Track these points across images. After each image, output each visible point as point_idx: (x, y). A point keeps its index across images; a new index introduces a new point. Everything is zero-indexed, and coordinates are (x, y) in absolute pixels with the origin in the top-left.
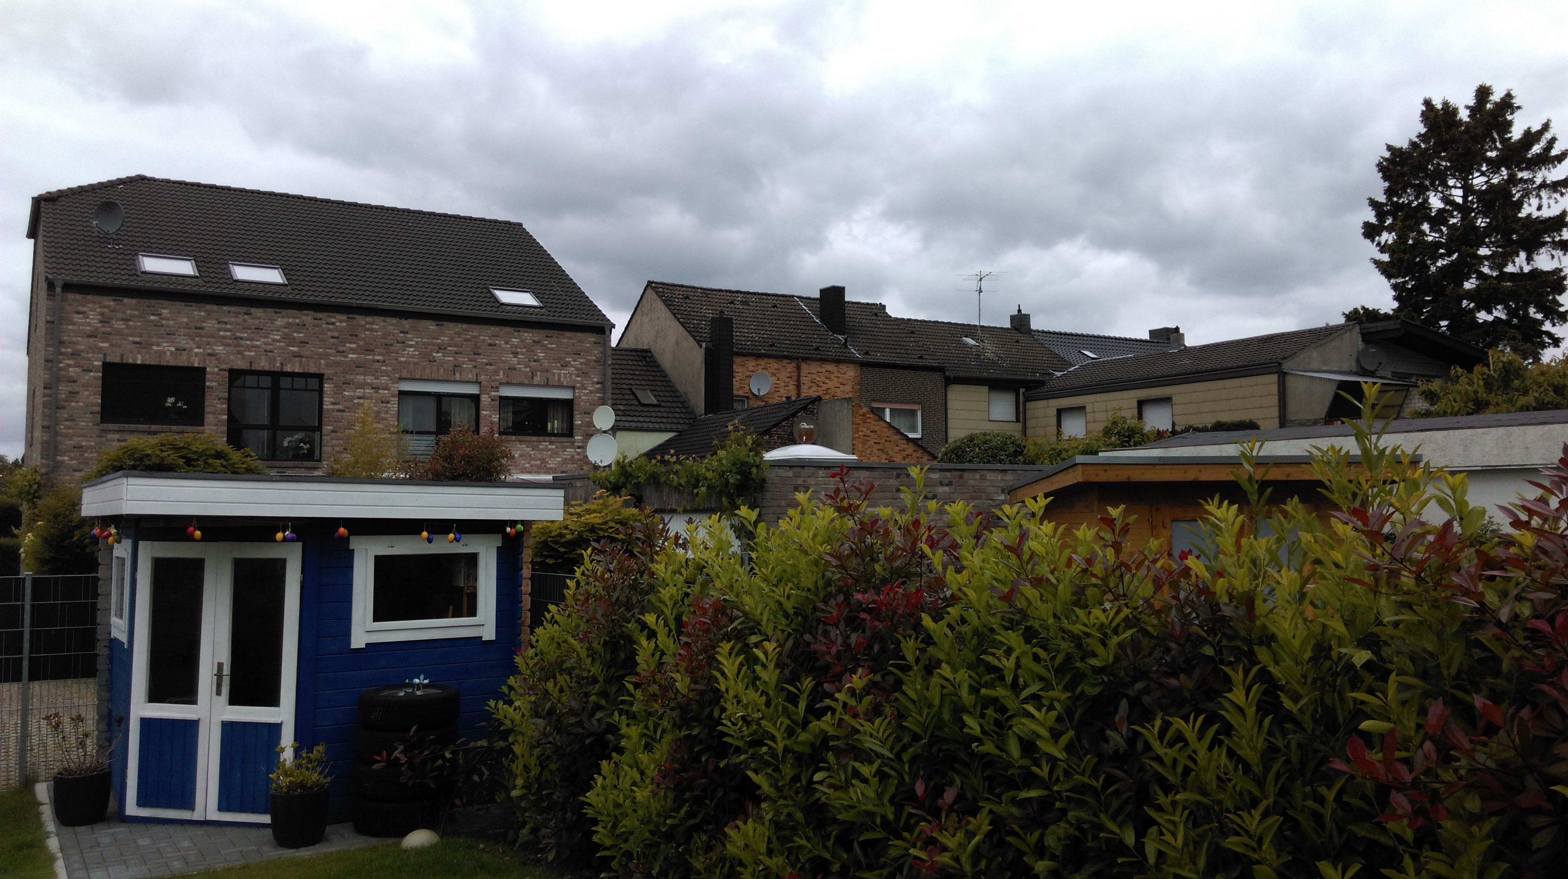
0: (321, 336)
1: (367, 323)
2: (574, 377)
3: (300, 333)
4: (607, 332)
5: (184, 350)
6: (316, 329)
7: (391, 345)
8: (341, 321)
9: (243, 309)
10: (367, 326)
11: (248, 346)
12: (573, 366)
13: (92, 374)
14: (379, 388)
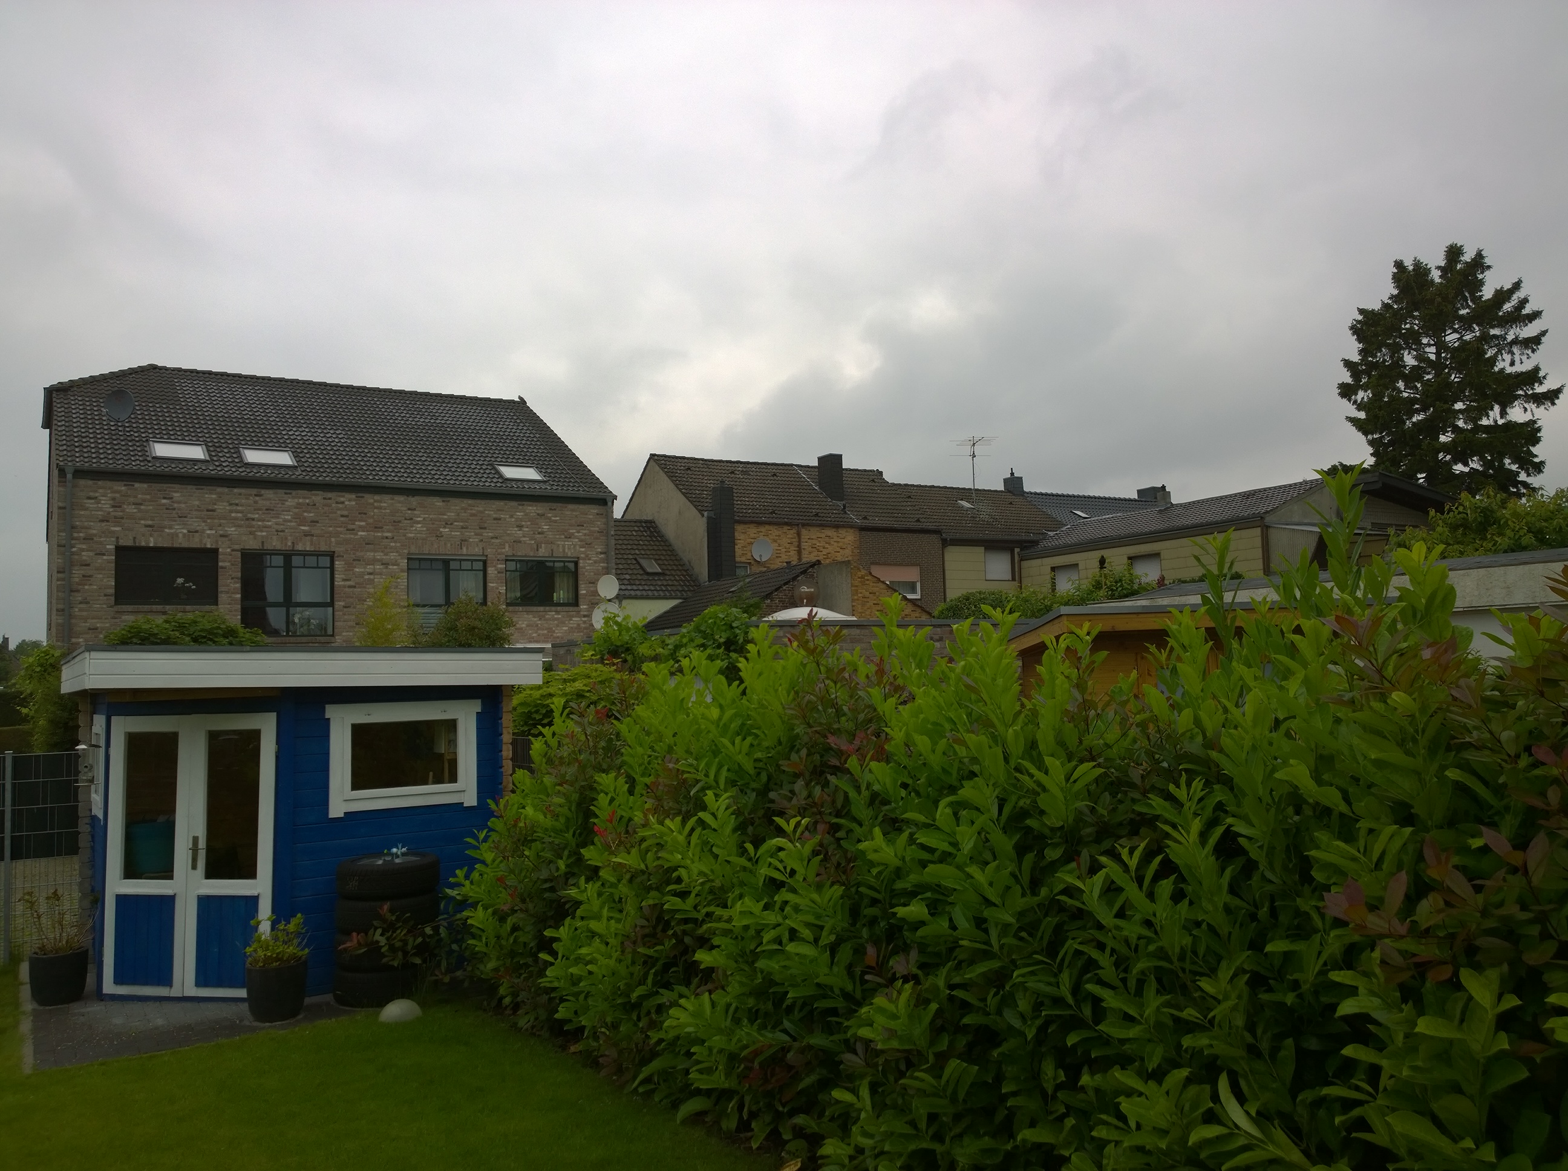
0: (331, 515)
1: (375, 501)
2: (578, 547)
3: (310, 512)
4: (610, 504)
5: (197, 532)
6: (326, 508)
7: (399, 522)
8: (349, 500)
9: (254, 491)
10: (376, 504)
11: (259, 526)
12: (576, 537)
13: (105, 557)
14: (388, 564)
